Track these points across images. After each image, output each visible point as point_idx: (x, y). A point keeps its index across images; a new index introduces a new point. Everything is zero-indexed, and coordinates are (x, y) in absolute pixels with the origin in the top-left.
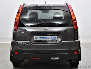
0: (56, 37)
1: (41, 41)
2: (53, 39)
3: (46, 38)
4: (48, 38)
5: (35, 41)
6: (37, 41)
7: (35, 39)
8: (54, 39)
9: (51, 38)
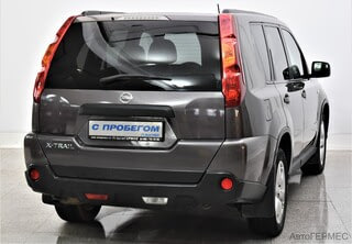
0: (158, 128)
1: (111, 139)
2: (149, 132)
3: (126, 128)
4: (133, 128)
5: (90, 137)
6: (97, 139)
7: (92, 132)
8: (153, 133)
9: (141, 129)
